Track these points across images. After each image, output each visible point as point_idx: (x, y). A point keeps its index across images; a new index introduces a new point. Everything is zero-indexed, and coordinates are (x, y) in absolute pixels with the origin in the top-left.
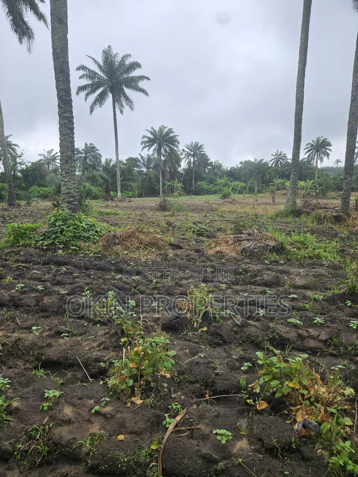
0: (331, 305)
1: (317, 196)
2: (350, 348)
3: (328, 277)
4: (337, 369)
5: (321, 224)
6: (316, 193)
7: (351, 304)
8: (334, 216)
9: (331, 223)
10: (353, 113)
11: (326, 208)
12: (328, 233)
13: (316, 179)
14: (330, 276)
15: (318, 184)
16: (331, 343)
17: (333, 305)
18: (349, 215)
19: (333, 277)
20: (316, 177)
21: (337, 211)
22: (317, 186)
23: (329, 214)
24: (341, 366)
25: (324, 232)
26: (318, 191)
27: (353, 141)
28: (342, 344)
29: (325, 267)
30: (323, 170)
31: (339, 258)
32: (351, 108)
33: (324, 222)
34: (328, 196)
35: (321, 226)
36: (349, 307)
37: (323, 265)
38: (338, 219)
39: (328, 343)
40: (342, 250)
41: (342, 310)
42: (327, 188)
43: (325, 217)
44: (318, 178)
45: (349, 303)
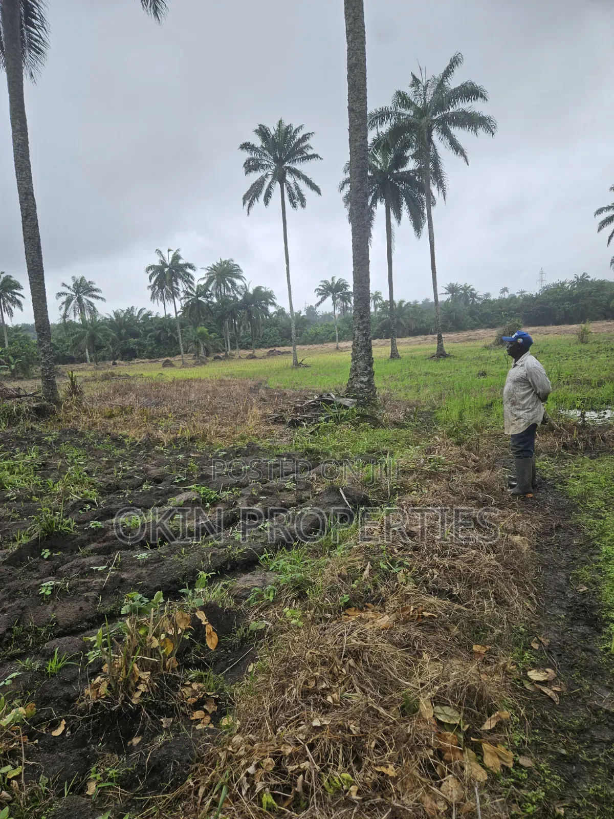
0: (17, 567)
1: (13, 376)
2: (43, 630)
3: (13, 519)
4: (8, 682)
5: (15, 425)
6: (11, 370)
7: (49, 554)
8: (35, 409)
9: (32, 421)
10: (29, 238)
11: (19, 396)
12: (26, 439)
13: (7, 346)
14: (17, 516)
15: (12, 355)
16: (10, 639)
17: (21, 565)
18: (58, 403)
19: (22, 516)
20: (6, 343)
21: (38, 399)
22: (10, 357)
23: (25, 406)
24: (14, 675)
25: (18, 438)
26: (13, 367)
27: (39, 284)
28: (29, 631)
29: (13, 501)
30: (17, 329)
31: (37, 480)
32: (24, 228)
33: (19, 420)
34: (33, 374)
35: (14, 429)
36: (48, 559)
37: (8, 499)
38: (41, 413)
39: (5, 640)
40: (43, 464)
41: (35, 569)
42: (28, 360)
43: (19, 412)
44: (10, 343)
45: (46, 553)
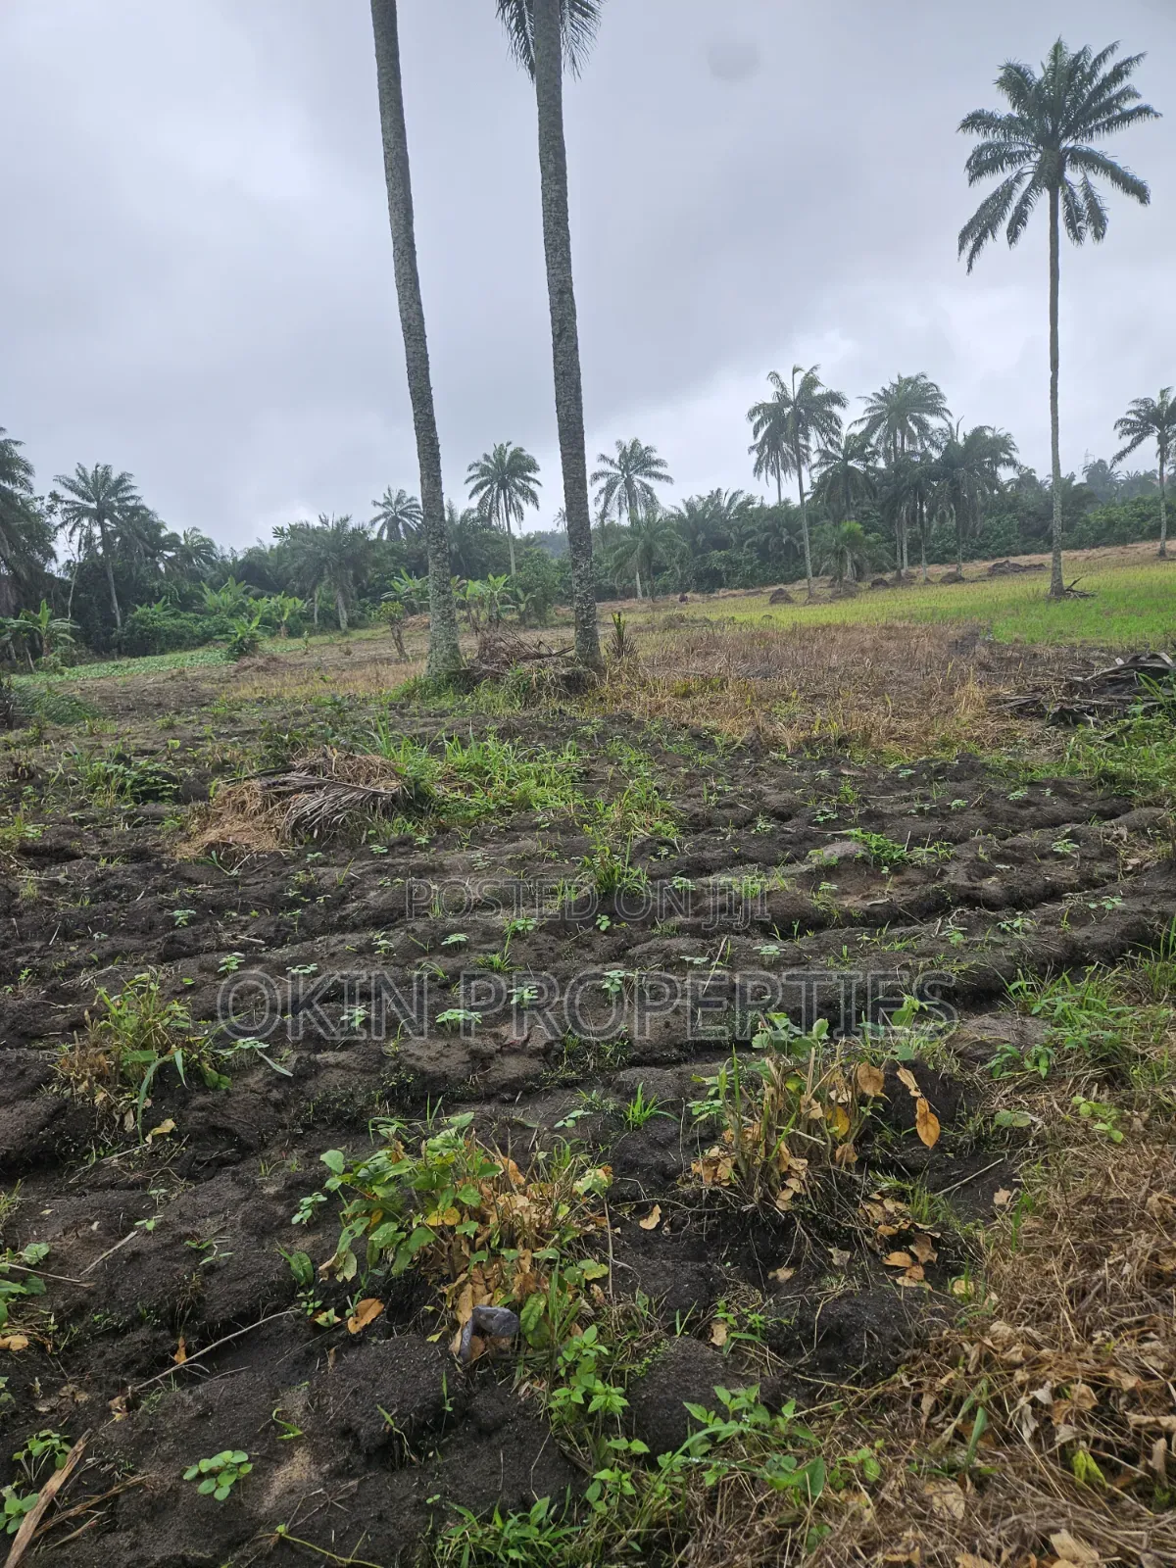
0: (560, 938)
1: (523, 623)
2: (610, 1049)
3: (550, 860)
4: (570, 1124)
5: (534, 705)
6: (520, 614)
7: (608, 923)
8: (564, 677)
9: (560, 698)
10: (563, 374)
11: (540, 656)
12: (552, 729)
13: (514, 572)
14: (554, 854)
15: (521, 586)
16: (561, 1053)
17: (565, 937)
18: (600, 669)
19: (561, 856)
20: (513, 566)
21: (570, 662)
22: (519, 591)
23: (549, 672)
24: (577, 1113)
25: (542, 728)
26: (523, 607)
27: (577, 454)
28: (588, 1046)
29: (544, 830)
30: (528, 541)
31: (579, 799)
32: (555, 356)
33: (540, 697)
34: (552, 619)
35: (534, 711)
36: (605, 933)
37: (536, 827)
38: (574, 685)
39: (553, 1053)
40: (586, 773)
41: (588, 946)
42: (545, 596)
43: (540, 682)
44: (519, 567)
45: (604, 922)
